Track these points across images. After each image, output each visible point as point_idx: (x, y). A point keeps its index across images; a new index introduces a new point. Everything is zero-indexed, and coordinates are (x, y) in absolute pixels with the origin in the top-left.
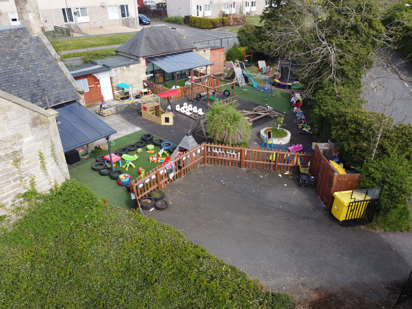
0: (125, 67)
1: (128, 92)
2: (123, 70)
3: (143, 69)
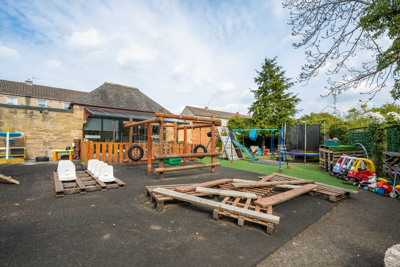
2: (32, 116)
3: (78, 124)
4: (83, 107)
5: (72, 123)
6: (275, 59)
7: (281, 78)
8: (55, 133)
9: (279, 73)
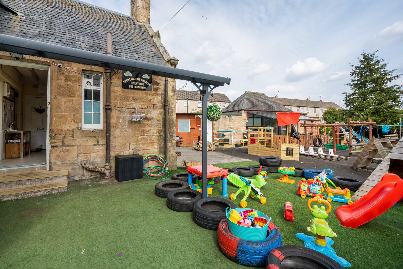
0: (227, 117)
1: (228, 140)
2: (225, 119)
3: (244, 122)
4: (246, 111)
5: (242, 122)
6: (376, 53)
7: (383, 71)
8: (235, 129)
9: (380, 66)
